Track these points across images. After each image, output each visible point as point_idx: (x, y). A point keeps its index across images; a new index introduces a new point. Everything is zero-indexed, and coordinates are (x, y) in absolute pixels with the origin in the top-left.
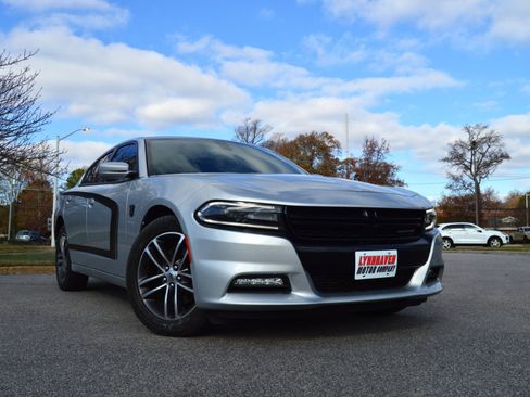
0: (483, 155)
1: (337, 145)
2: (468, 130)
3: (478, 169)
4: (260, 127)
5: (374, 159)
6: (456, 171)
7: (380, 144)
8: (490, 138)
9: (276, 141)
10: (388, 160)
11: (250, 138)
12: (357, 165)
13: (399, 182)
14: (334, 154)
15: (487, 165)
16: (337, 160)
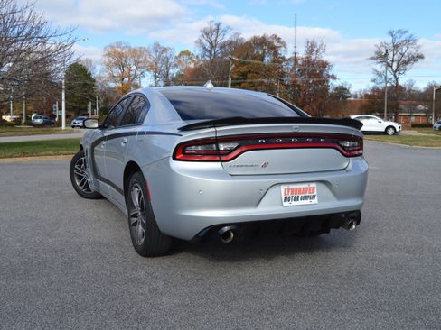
0: (403, 55)
1: (284, 45)
2: (391, 33)
3: (398, 66)
4: (221, 28)
5: (313, 57)
6: (380, 68)
7: (319, 44)
8: (409, 41)
9: (234, 40)
10: (325, 58)
11: (214, 37)
12: (300, 62)
13: (333, 76)
14: (281, 52)
15: (406, 63)
16: (283, 58)
